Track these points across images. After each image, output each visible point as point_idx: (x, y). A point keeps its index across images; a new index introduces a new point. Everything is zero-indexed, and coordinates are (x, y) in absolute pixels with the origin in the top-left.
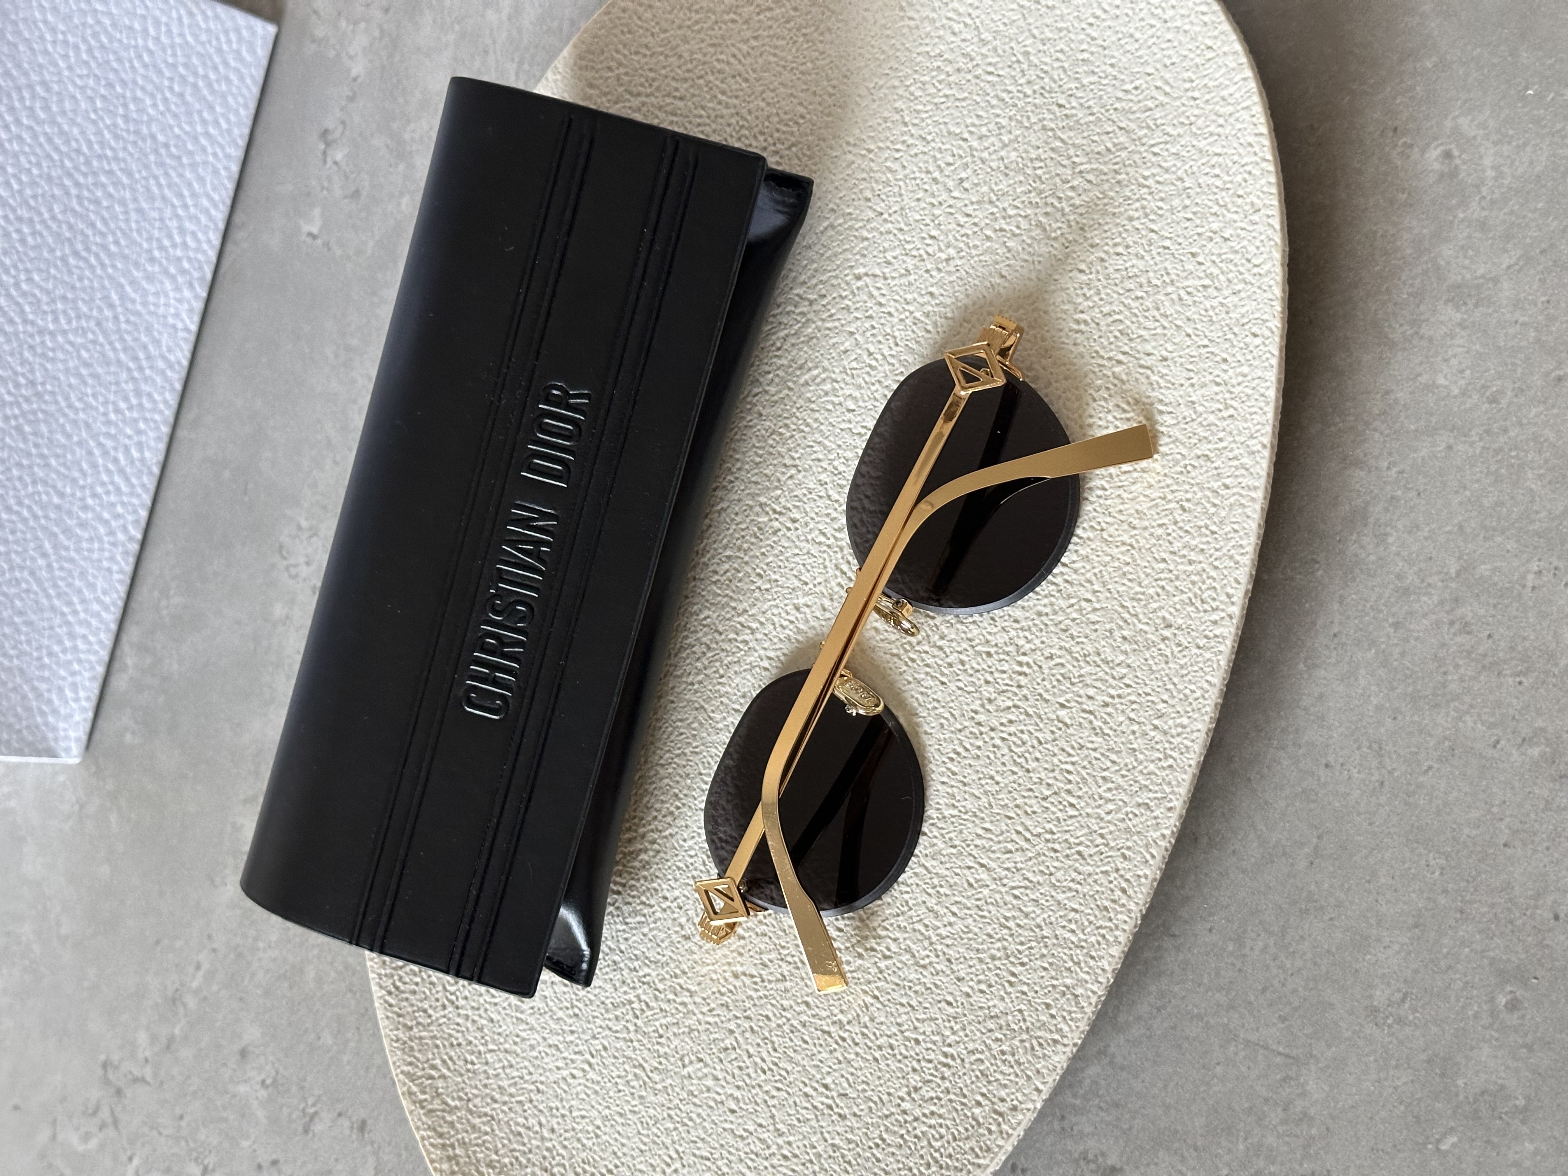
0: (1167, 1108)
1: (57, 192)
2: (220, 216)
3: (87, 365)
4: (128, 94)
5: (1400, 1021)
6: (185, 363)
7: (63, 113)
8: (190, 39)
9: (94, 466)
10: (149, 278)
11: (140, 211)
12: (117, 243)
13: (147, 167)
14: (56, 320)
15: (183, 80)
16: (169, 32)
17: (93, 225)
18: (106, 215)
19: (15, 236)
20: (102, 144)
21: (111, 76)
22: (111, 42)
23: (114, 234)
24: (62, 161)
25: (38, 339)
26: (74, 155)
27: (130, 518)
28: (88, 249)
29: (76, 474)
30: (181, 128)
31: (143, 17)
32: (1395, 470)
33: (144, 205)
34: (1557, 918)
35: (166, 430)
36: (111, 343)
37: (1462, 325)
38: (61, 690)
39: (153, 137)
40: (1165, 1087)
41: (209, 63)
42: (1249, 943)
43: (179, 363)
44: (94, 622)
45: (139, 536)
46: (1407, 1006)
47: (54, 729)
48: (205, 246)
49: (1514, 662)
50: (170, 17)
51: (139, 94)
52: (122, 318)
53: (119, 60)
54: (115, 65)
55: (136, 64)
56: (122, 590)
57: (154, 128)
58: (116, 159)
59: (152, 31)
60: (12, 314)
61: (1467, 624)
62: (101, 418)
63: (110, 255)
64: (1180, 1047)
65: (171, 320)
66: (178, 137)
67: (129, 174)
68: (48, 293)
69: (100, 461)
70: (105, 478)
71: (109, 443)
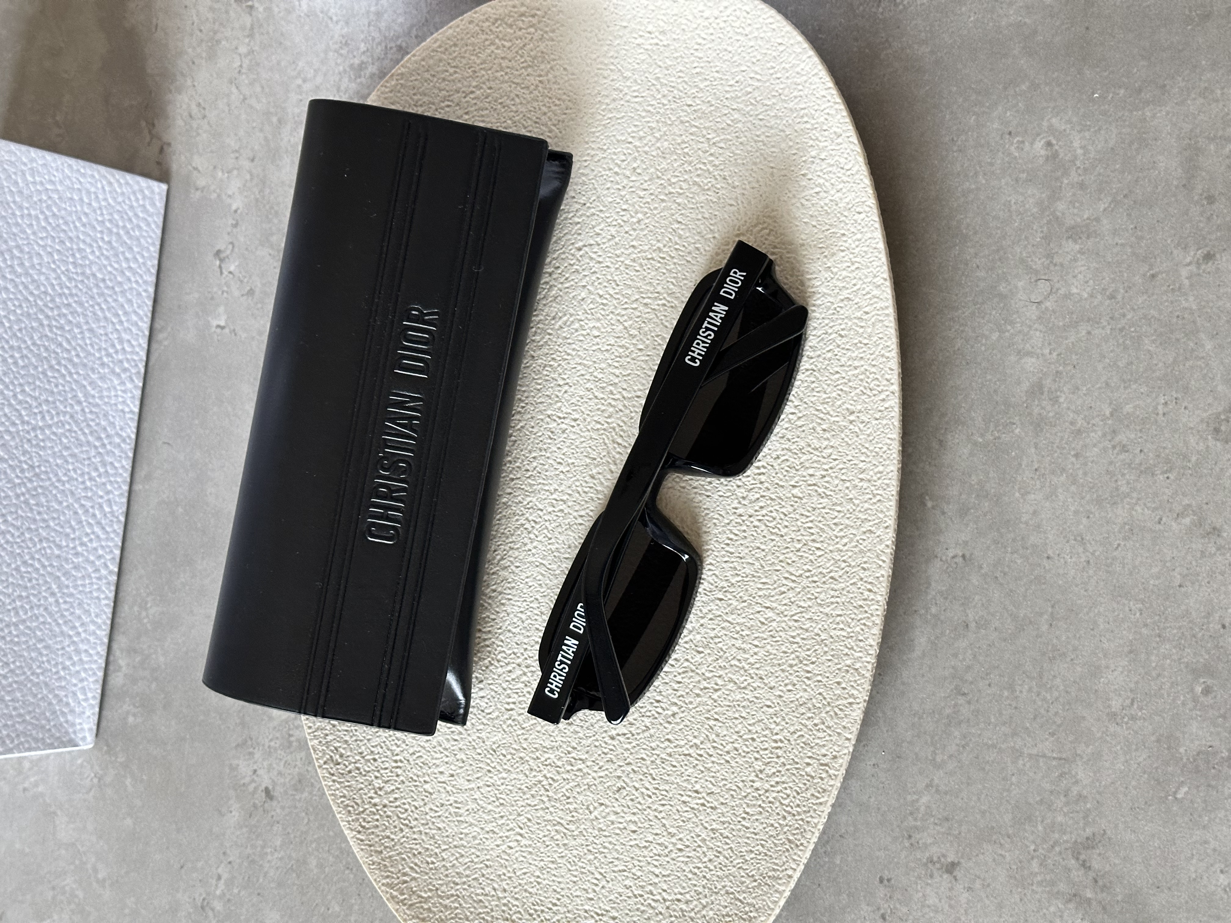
0: (983, 813)
1: (34, 324)
2: (145, 326)
3: (67, 448)
4: (75, 247)
5: (1133, 718)
6: (133, 436)
7: (33, 266)
8: (110, 201)
9: (80, 522)
10: (102, 378)
11: (91, 330)
12: (78, 355)
13: (92, 298)
14: (43, 418)
15: (110, 231)
16: (97, 197)
17: (60, 345)
18: (69, 337)
19: (10, 361)
20: (61, 286)
21: (62, 235)
22: (59, 211)
23: (75, 349)
24: (35, 301)
25: (33, 434)
26: (43, 296)
27: (108, 557)
28: (59, 363)
29: (68, 530)
30: (111, 266)
32: (1055, 354)
33: (94, 326)
34: (1224, 627)
35: (126, 488)
36: (81, 430)
37: (1081, 252)
38: (74, 694)
39: (94, 275)
40: (979, 799)
41: (125, 217)
42: (1018, 688)
43: (129, 437)
44: (92, 639)
45: (116, 570)
46: (1135, 706)
47: (73, 725)
48: (137, 349)
49: (1161, 465)
50: (97, 188)
51: (82, 246)
52: (87, 410)
53: (66, 223)
54: (64, 227)
55: (78, 224)
56: (109, 611)
57: (94, 269)
58: (71, 295)
59: (86, 200)
60: (13, 418)
61: (1124, 446)
62: (81, 486)
63: (75, 365)
64: (984, 769)
65: (120, 407)
66: (110, 273)
67: (81, 304)
68: (36, 399)
69: (83, 518)
70: (89, 531)
71: (88, 504)
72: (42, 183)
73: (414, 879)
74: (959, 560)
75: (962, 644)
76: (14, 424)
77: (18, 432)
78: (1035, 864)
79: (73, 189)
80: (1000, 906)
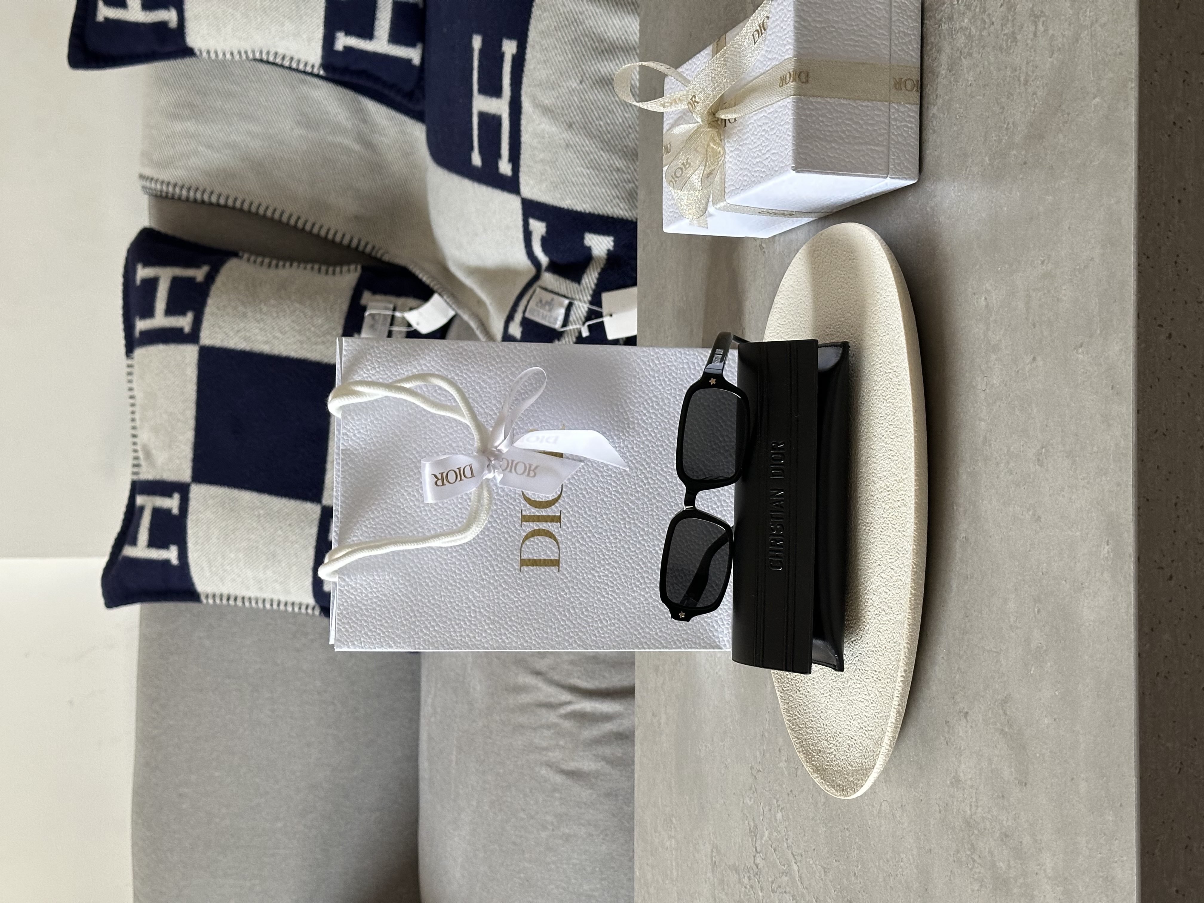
5: (1017, 628)
16: (699, 364)
21: (680, 387)
22: (677, 375)
31: (687, 363)
37: (996, 360)
46: (1018, 621)
47: (718, 638)
49: (1022, 481)
50: (698, 359)
53: (682, 380)
59: (692, 367)
61: (1011, 471)
64: (974, 659)
72: (664, 363)
73: (799, 718)
74: (964, 539)
75: (966, 588)
76: (663, 483)
77: (666, 487)
78: (990, 712)
79: (684, 363)
80: (980, 736)
